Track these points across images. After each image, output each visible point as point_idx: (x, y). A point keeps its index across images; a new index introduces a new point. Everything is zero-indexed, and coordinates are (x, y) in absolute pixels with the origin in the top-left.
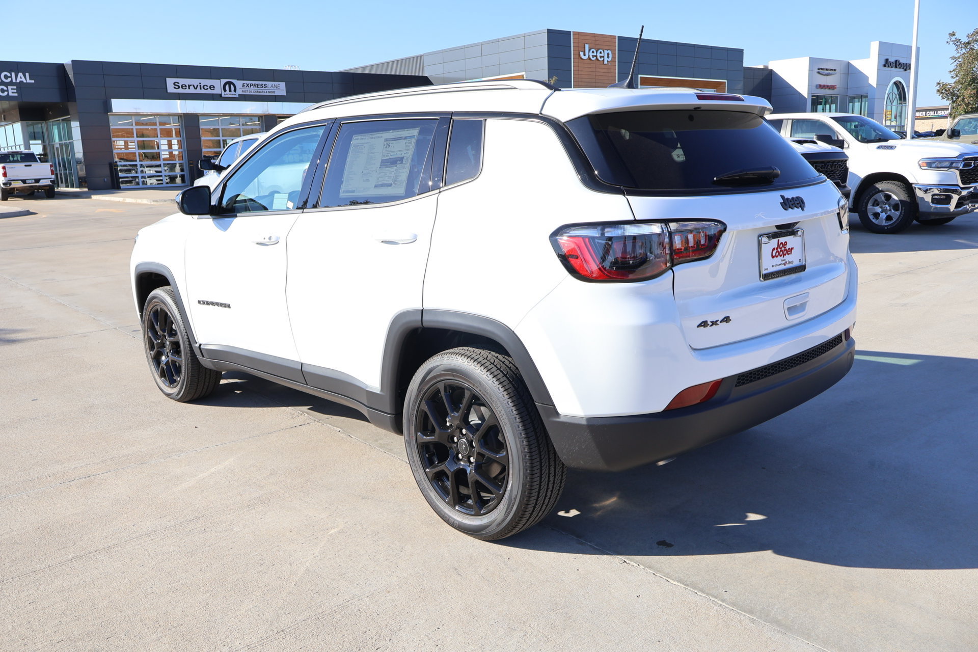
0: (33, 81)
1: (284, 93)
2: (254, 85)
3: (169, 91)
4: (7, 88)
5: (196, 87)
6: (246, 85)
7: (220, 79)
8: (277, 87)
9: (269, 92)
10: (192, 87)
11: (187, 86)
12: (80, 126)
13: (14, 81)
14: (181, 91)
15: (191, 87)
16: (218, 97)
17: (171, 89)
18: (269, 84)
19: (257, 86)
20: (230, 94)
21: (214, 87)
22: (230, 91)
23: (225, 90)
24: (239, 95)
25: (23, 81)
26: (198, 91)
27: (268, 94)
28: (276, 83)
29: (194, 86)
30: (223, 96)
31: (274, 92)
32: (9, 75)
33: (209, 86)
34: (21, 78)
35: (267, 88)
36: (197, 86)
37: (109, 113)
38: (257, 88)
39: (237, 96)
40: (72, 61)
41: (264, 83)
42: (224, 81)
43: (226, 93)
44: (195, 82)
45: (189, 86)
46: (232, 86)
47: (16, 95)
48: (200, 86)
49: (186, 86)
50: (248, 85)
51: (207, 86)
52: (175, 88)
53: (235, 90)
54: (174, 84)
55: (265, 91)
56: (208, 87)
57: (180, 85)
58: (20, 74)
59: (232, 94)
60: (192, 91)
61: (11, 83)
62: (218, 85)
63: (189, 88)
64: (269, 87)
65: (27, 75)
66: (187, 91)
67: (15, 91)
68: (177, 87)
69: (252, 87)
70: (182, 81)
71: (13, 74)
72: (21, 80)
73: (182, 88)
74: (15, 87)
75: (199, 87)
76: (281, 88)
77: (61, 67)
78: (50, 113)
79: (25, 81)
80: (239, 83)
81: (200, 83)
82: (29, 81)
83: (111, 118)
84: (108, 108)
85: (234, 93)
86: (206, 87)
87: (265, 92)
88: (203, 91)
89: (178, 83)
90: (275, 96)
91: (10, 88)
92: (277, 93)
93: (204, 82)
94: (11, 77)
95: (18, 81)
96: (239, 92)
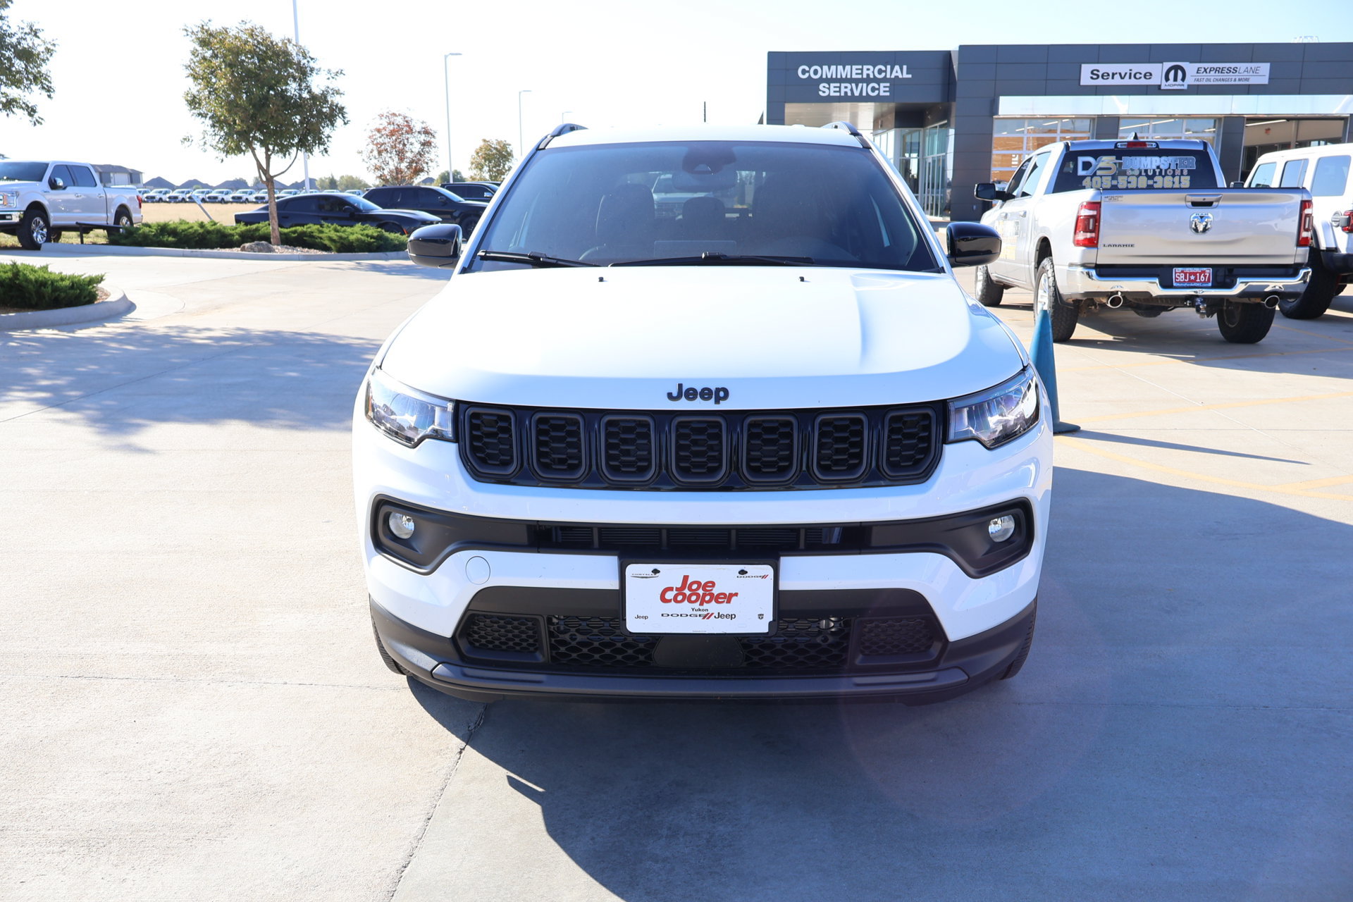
0: (910, 76)
1: (1265, 81)
2: (1216, 70)
3: (1082, 83)
4: (879, 85)
6: (1203, 70)
7: (1162, 63)
8: (1255, 71)
9: (1239, 80)
10: (1117, 77)
11: (1111, 75)
12: (955, 134)
13: (888, 76)
14: (1100, 82)
15: (1115, 76)
16: (1157, 90)
17: (1086, 80)
18: (1242, 66)
19: (1221, 70)
20: (1175, 85)
21: (1151, 74)
22: (1175, 79)
23: (1167, 79)
24: (1188, 85)
25: (898, 76)
26: (1127, 82)
27: (1237, 83)
28: (1254, 65)
29: (1120, 74)
30: (1163, 87)
31: (1247, 80)
32: (883, 68)
33: (1143, 74)
34: (897, 72)
35: (1237, 74)
36: (1126, 73)
37: (994, 117)
38: (1220, 74)
39: (1185, 87)
40: (961, 47)
41: (1233, 65)
42: (1168, 65)
43: (1169, 83)
44: (1123, 68)
45: (1113, 74)
46: (1180, 74)
47: (888, 94)
48: (1130, 74)
49: (1108, 75)
50: (1205, 70)
51: (1140, 74)
52: (1092, 78)
53: (1183, 79)
54: (1092, 73)
55: (1234, 78)
56: (1142, 76)
57: (1100, 74)
58: (897, 68)
59: (1179, 85)
60: (1117, 81)
61: (885, 80)
62: (1157, 72)
63: (1113, 78)
64: (1242, 71)
65: (905, 67)
66: (1109, 82)
67: (887, 89)
68: (1095, 77)
69: (1212, 73)
70: (1103, 68)
71: (889, 67)
72: (897, 74)
73: (1103, 78)
74: (888, 85)
75: (1128, 75)
76: (1261, 73)
77: (948, 54)
78: (929, 117)
79: (900, 76)
80: (1190, 68)
81: (1131, 70)
82: (905, 76)
83: (995, 123)
84: (994, 108)
85: (1181, 82)
86: (1138, 76)
87: (1232, 79)
88: (1133, 82)
89: (1098, 71)
90: (1249, 85)
91: (882, 85)
92: (1254, 81)
93: (1136, 67)
94: (885, 71)
95: (893, 76)
96: (1190, 80)
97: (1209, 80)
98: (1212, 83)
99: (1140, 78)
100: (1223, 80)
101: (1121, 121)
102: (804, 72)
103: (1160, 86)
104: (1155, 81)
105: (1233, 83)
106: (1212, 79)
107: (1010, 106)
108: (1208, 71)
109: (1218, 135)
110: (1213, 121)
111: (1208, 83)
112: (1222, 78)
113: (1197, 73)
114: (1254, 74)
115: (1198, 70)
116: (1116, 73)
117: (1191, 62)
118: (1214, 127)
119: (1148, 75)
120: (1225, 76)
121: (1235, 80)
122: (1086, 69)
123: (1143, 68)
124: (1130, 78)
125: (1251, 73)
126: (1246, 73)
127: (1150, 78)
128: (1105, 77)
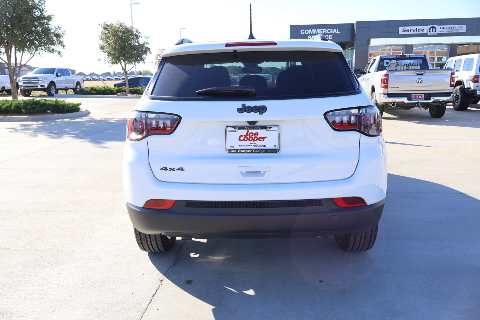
0: (339, 32)
1: (465, 31)
2: (447, 28)
3: (400, 33)
4: (329, 36)
5: (414, 30)
6: (442, 28)
7: (428, 26)
8: (461, 28)
10: (412, 31)
11: (410, 30)
12: (356, 52)
13: (332, 33)
14: (406, 33)
15: (411, 31)
16: (426, 35)
17: (401, 32)
18: (456, 26)
19: (449, 28)
20: (432, 33)
21: (424, 30)
22: (433, 31)
23: (430, 31)
24: (437, 33)
25: (335, 33)
26: (415, 32)
27: (455, 32)
28: (460, 26)
29: (413, 30)
31: (458, 31)
32: (330, 30)
34: (335, 31)
35: (454, 29)
36: (415, 30)
37: (369, 46)
38: (448, 29)
39: (436, 34)
40: (357, 22)
41: (453, 26)
42: (430, 26)
43: (430, 32)
44: (414, 28)
45: (411, 30)
46: (434, 29)
47: (332, 39)
48: (417, 30)
49: (409, 30)
50: (443, 28)
51: (420, 30)
52: (403, 31)
53: (435, 31)
54: (403, 30)
56: (421, 30)
57: (406, 30)
58: (335, 30)
59: (434, 33)
60: (412, 32)
61: (331, 34)
62: (426, 29)
63: (410, 31)
64: (456, 28)
65: (338, 29)
66: (409, 33)
67: (332, 37)
68: (404, 31)
69: (446, 29)
70: (407, 28)
71: (332, 29)
72: (335, 32)
73: (407, 31)
74: (332, 35)
75: (416, 30)
76: (463, 28)
77: (352, 25)
78: (347, 46)
79: (336, 33)
80: (438, 27)
81: (417, 28)
82: (338, 32)
83: (369, 48)
84: (369, 43)
85: (435, 32)
86: (419, 30)
87: (453, 31)
88: (418, 32)
89: (405, 29)
90: (459, 33)
92: (461, 31)
93: (419, 28)
94: (331, 31)
95: (333, 33)
96: (438, 31)
99: (420, 31)
101: (414, 46)
102: (303, 32)
103: (427, 34)
104: (425, 32)
105: (453, 32)
106: (446, 31)
107: (374, 42)
108: (444, 28)
109: (448, 50)
110: (446, 45)
111: (444, 32)
112: (449, 30)
113: (440, 29)
114: (461, 29)
115: (441, 28)
116: (412, 30)
117: (438, 25)
118: (447, 48)
120: (450, 30)
121: (454, 31)
122: (401, 29)
123: (421, 28)
124: (416, 31)
125: (460, 29)
126: (458, 29)
127: (424, 31)
128: (408, 31)
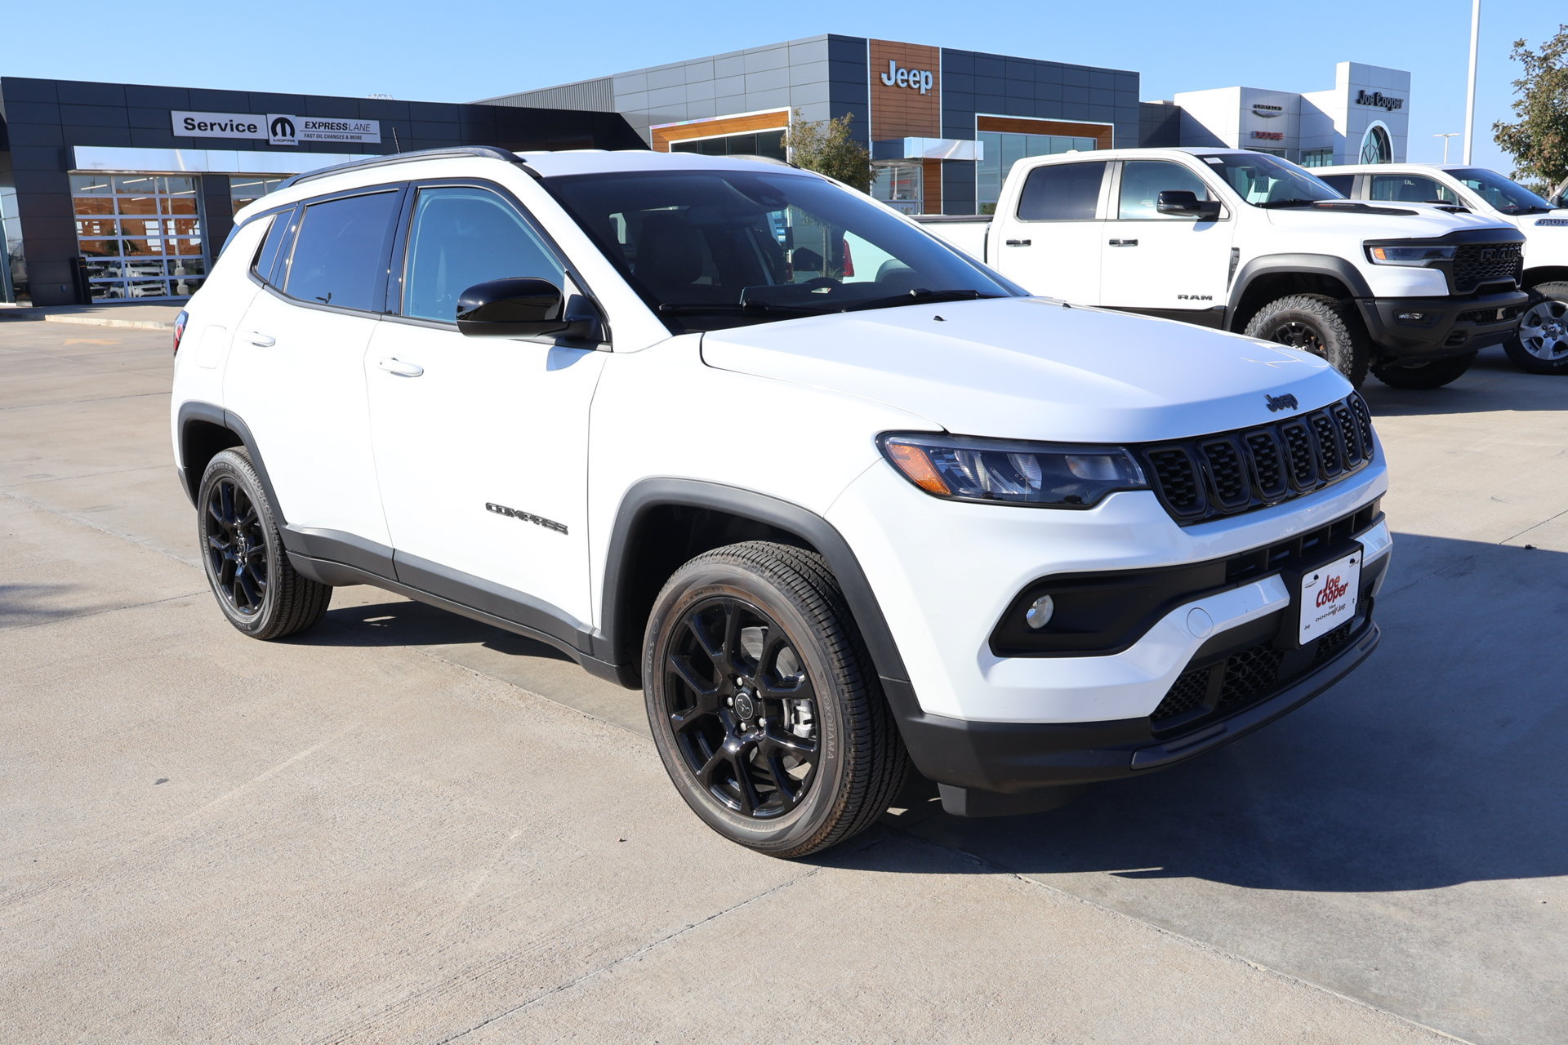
1: (377, 139)
2: (326, 125)
3: (176, 133)
5: (223, 127)
6: (311, 125)
7: (265, 114)
8: (366, 128)
9: (352, 137)
10: (216, 128)
11: (209, 125)
12: (17, 193)
14: (197, 133)
15: (214, 127)
16: (263, 146)
17: (179, 130)
18: (352, 123)
19: (331, 126)
20: (284, 140)
21: (255, 127)
22: (284, 134)
23: (275, 134)
24: (299, 141)
26: (228, 134)
27: (349, 140)
28: (364, 122)
29: (219, 125)
30: (272, 142)
31: (359, 138)
33: (246, 126)
35: (347, 131)
36: (226, 125)
37: (68, 172)
38: (330, 130)
39: (296, 143)
41: (342, 121)
42: (272, 117)
43: (276, 138)
44: (223, 118)
45: (212, 125)
48: (232, 125)
49: (206, 125)
50: (314, 125)
51: (243, 126)
52: (186, 128)
53: (292, 134)
54: (186, 121)
55: (345, 135)
56: (246, 128)
57: (196, 124)
59: (287, 140)
60: (217, 133)
62: (262, 124)
63: (212, 129)
64: (352, 128)
66: (208, 134)
68: (190, 127)
69: (322, 128)
70: (199, 117)
73: (200, 128)
75: (229, 127)
76: (372, 131)
80: (299, 122)
81: (231, 121)
83: (73, 181)
84: (68, 162)
85: (291, 138)
86: (241, 128)
87: (344, 137)
88: (236, 135)
89: (193, 120)
90: (362, 143)
92: (366, 139)
93: (238, 118)
96: (300, 136)
97: (320, 136)
98: (323, 140)
99: (244, 130)
100: (335, 137)
101: (232, 180)
103: (267, 141)
104: (262, 134)
105: (345, 140)
106: (323, 135)
107: (86, 157)
108: (317, 125)
111: (319, 140)
112: (333, 134)
113: (306, 127)
114: (365, 132)
115: (306, 125)
116: (215, 124)
117: (297, 116)
119: (252, 128)
120: (335, 132)
121: (347, 137)
122: (178, 118)
123: (246, 119)
124: (232, 130)
125: (362, 131)
126: (356, 131)
127: (255, 131)
128: (203, 128)
